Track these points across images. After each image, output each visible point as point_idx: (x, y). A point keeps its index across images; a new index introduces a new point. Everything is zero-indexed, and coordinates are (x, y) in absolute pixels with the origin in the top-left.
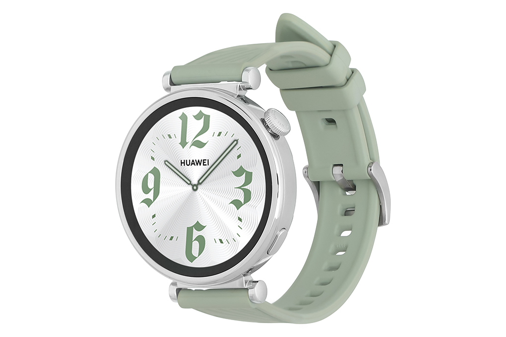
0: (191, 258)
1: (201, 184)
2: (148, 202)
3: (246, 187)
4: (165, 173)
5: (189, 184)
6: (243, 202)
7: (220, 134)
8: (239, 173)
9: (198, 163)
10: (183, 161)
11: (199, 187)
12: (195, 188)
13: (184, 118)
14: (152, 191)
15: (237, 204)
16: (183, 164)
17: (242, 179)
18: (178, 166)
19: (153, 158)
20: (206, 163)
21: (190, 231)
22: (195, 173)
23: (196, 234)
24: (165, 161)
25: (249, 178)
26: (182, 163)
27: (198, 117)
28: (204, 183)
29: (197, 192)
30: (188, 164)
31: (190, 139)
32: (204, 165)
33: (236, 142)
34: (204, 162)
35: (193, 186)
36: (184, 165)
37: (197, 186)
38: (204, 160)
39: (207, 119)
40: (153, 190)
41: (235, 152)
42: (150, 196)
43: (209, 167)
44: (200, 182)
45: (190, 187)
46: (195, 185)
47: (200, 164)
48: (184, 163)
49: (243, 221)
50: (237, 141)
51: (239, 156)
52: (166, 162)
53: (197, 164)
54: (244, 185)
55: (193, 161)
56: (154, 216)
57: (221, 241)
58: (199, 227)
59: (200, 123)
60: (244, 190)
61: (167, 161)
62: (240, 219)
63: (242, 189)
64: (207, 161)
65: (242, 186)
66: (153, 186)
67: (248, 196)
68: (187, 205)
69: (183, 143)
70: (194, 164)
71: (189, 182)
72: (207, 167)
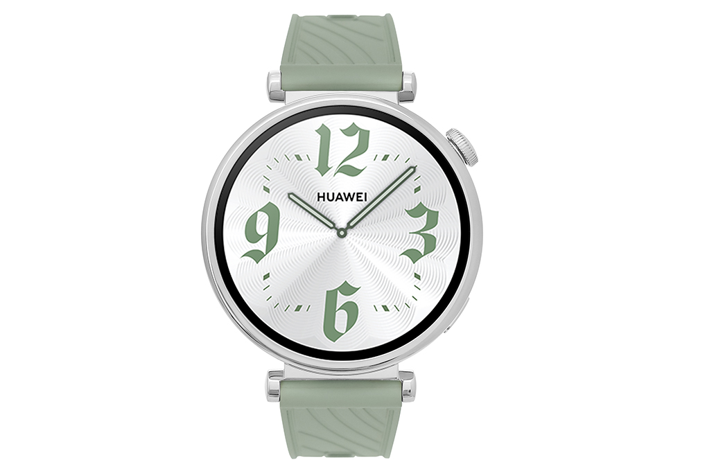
0: (333, 334)
1: (352, 227)
2: (256, 256)
3: (428, 232)
4: (288, 212)
5: (331, 228)
6: (422, 253)
7: (386, 158)
8: (416, 212)
9: (349, 197)
10: (321, 195)
11: (350, 232)
12: (342, 233)
13: (324, 133)
14: (264, 239)
15: (414, 255)
16: (321, 199)
17: (422, 221)
18: (313, 201)
19: (266, 189)
20: (363, 198)
21: (331, 296)
22: (343, 212)
23: (342, 299)
24: (289, 194)
25: (433, 219)
26: (319, 197)
27: (350, 131)
28: (357, 226)
29: (345, 239)
30: (331, 198)
31: (334, 161)
32: (358, 200)
33: (412, 170)
34: (358, 197)
35: (339, 231)
36: (324, 200)
37: (345, 230)
38: (358, 194)
39: (364, 136)
40: (266, 236)
41: (411, 184)
42: (261, 245)
43: (367, 203)
44: (351, 224)
45: (334, 233)
46: (342, 229)
47: (352, 199)
48: (324, 197)
49: (422, 279)
50: (415, 168)
51: (417, 190)
52: (291, 196)
53: (347, 200)
54: (425, 229)
55: (339, 194)
56: (266, 277)
57: (385, 308)
58: (348, 289)
59: (354, 141)
60: (425, 236)
61: (292, 194)
62: (417, 276)
63: (421, 234)
64: (363, 196)
65: (421, 230)
66: (266, 232)
67: (430, 244)
68: (327, 257)
69: (323, 168)
70: (341, 198)
71: (332, 226)
72: (364, 204)
